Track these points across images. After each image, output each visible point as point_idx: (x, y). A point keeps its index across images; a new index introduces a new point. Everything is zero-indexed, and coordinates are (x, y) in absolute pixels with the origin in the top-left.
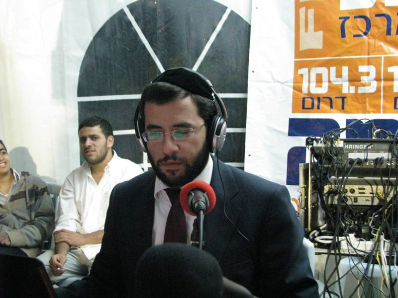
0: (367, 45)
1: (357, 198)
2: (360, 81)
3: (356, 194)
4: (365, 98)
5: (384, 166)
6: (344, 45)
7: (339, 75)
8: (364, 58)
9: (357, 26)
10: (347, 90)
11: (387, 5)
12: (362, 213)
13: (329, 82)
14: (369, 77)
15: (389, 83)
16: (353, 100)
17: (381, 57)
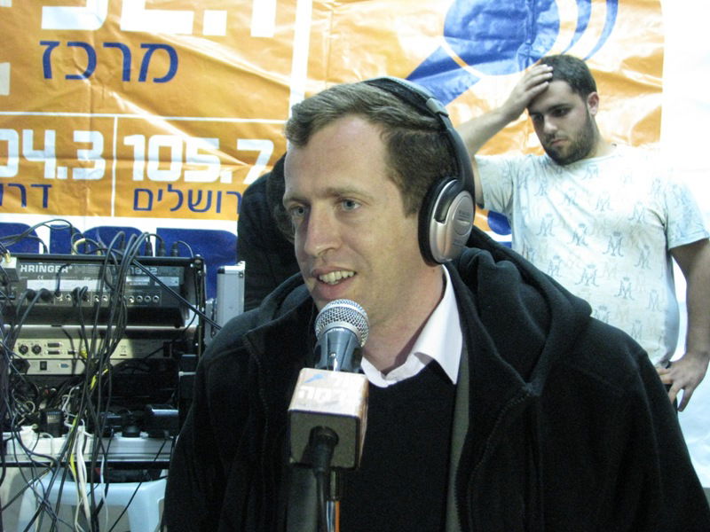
0: (89, 94)
1: (46, 363)
2: (76, 157)
3: (44, 354)
4: (84, 188)
5: (90, 303)
6: (50, 92)
7: (38, 145)
8: (84, 118)
9: (73, 60)
10: (54, 173)
11: (123, 28)
12: (54, 389)
13: (21, 156)
14: (92, 151)
15: (125, 164)
16: (63, 191)
17: (113, 119)
